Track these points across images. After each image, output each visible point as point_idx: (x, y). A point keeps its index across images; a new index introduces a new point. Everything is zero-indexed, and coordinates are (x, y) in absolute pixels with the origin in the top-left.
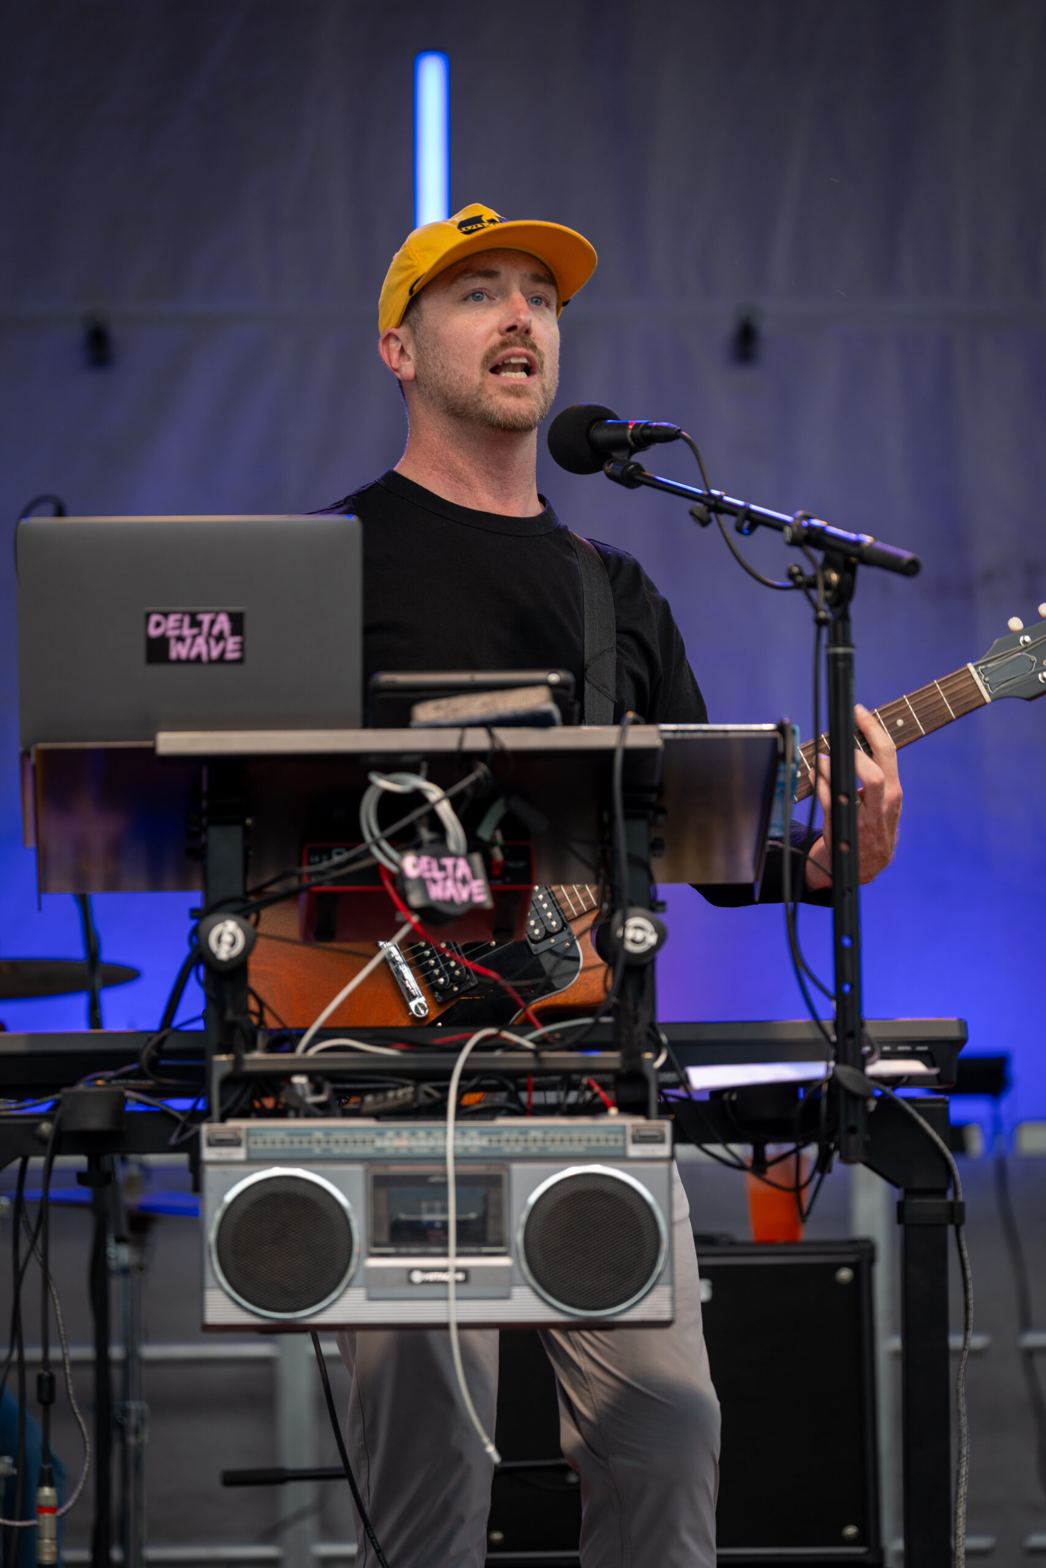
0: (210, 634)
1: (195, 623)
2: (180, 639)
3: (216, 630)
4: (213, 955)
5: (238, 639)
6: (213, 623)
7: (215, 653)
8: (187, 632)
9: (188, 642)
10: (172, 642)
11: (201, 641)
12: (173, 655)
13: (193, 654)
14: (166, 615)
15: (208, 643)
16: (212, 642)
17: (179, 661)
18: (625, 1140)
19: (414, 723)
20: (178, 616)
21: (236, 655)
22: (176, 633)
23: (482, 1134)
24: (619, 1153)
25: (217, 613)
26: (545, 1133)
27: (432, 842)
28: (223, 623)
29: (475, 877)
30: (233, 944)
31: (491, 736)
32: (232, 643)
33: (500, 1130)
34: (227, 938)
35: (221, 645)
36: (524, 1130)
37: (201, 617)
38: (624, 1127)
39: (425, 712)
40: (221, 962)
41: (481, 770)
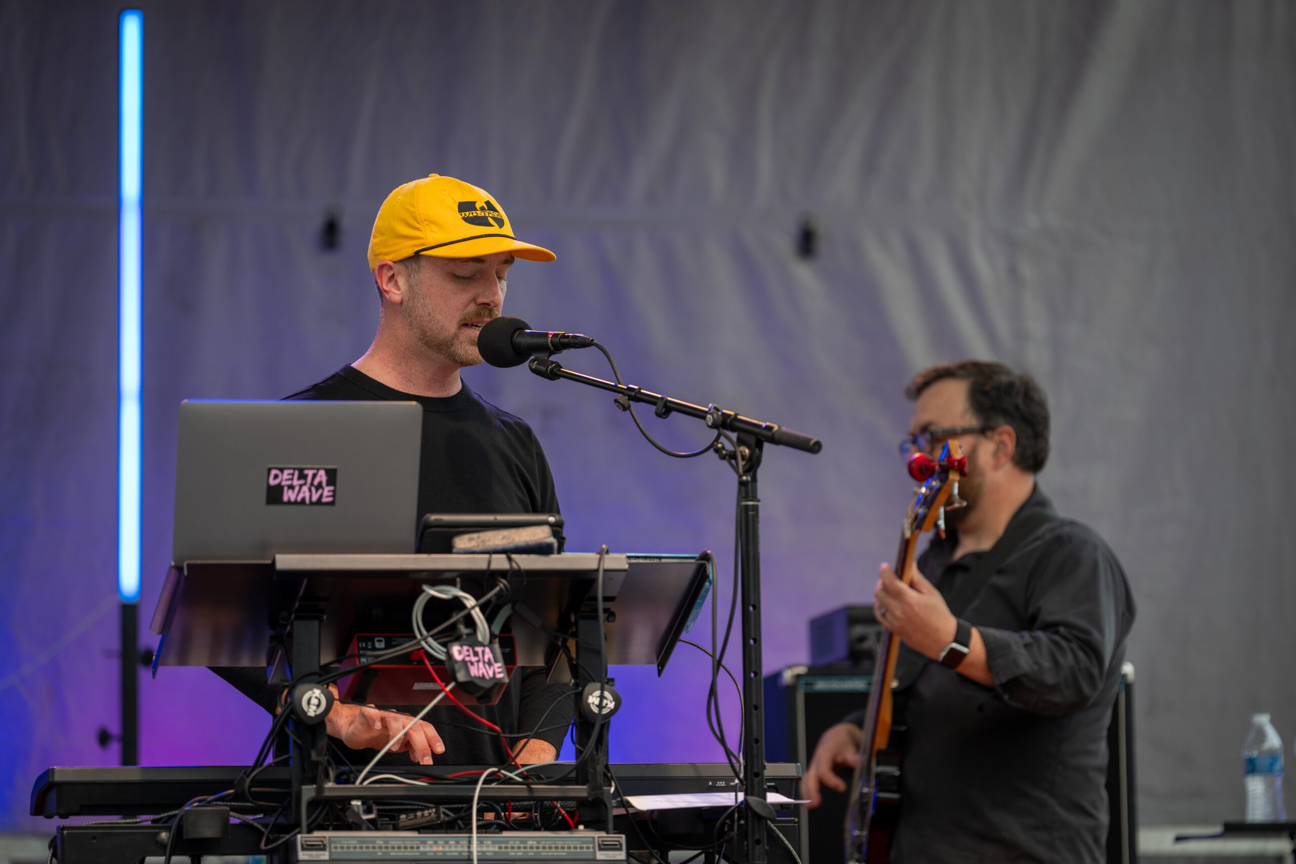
0: (312, 484)
1: (302, 476)
2: (291, 487)
3: (316, 482)
4: (305, 713)
5: (332, 488)
6: (314, 476)
7: (315, 498)
8: (296, 482)
9: (297, 489)
10: (286, 489)
11: (305, 488)
12: (285, 499)
13: (299, 499)
14: (282, 470)
15: (310, 490)
16: (313, 489)
17: (289, 503)
18: (594, 848)
19: (455, 550)
20: (291, 471)
21: (330, 499)
22: (289, 483)
23: (494, 843)
24: (591, 857)
25: (318, 469)
26: (538, 842)
27: (468, 635)
28: (322, 476)
29: (496, 661)
30: (318, 706)
31: (510, 559)
32: (327, 491)
33: (506, 840)
34: (314, 701)
35: (320, 492)
36: (524, 840)
37: (306, 472)
38: (594, 838)
39: (461, 542)
40: (310, 717)
41: (503, 584)
